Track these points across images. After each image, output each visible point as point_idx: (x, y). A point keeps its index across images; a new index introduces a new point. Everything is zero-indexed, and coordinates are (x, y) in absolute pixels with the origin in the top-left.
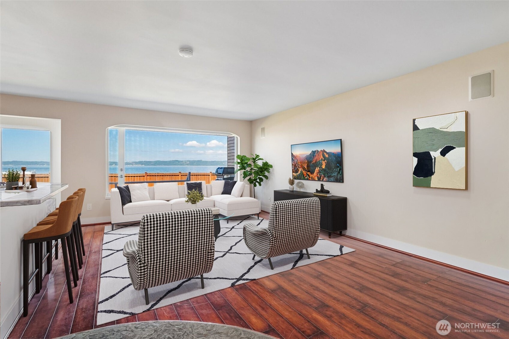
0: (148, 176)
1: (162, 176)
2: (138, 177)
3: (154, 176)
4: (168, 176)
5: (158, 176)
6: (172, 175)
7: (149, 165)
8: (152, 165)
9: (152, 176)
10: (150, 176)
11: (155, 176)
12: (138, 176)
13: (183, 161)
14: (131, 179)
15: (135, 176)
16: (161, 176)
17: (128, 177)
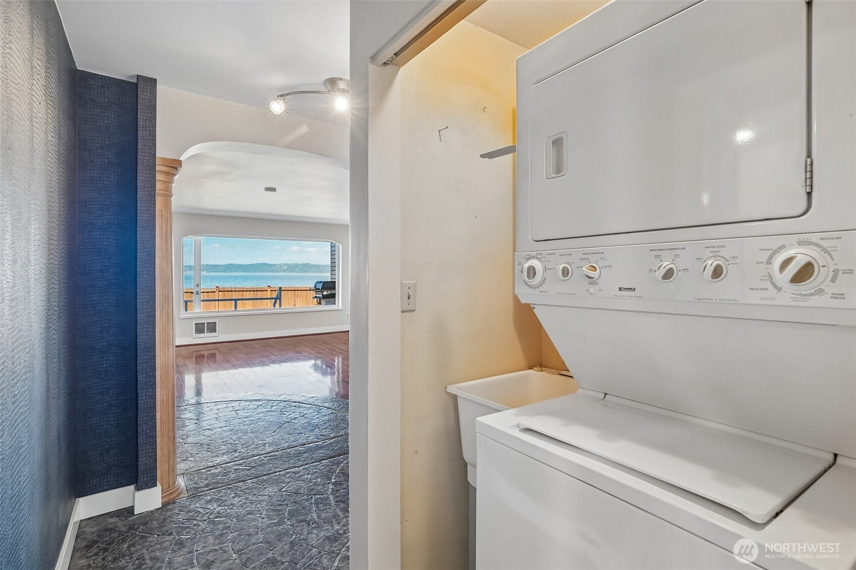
0: (221, 291)
1: (242, 291)
3: (229, 291)
4: (251, 291)
5: (236, 291)
6: (257, 291)
7: (215, 272)
8: (219, 271)
13: (276, 265)
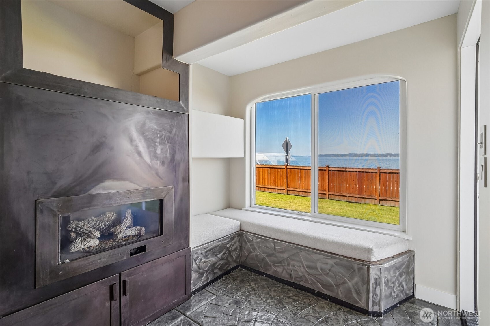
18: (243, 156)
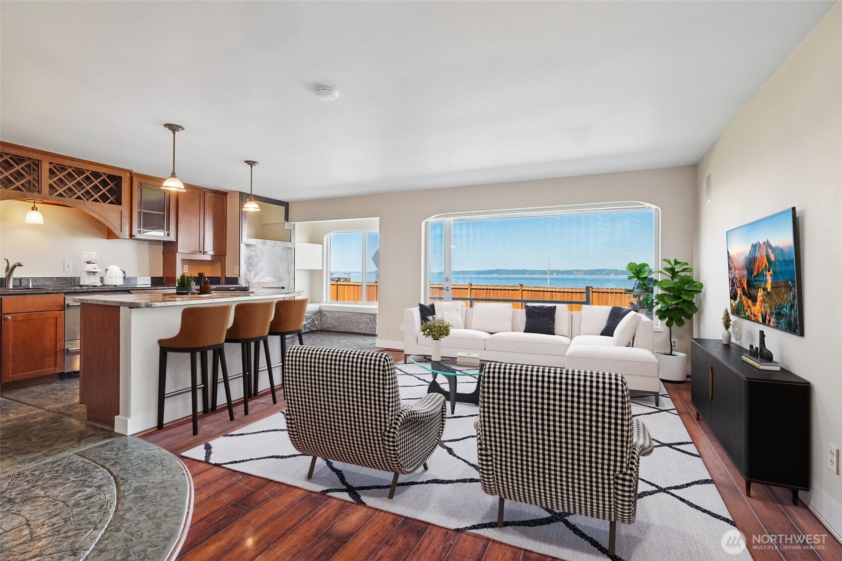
0: (595, 292)
2: (578, 294)
3: (604, 292)
5: (613, 293)
9: (602, 292)
10: (597, 292)
11: (606, 293)
12: (577, 292)
14: (568, 296)
15: (573, 292)
16: (617, 293)
17: (562, 293)
18: (322, 269)
